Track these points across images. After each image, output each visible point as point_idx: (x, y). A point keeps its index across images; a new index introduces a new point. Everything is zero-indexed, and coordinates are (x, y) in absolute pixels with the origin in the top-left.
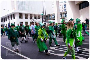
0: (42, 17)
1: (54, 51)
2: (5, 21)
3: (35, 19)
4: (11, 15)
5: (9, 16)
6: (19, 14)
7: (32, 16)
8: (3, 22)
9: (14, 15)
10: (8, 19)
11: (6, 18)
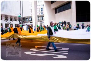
0: (20, 19)
1: (35, 52)
3: (11, 21)
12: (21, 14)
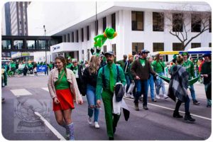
4: (104, 19)
6: (133, 12)
7: (181, 21)
8: (78, 42)
9: (113, 16)
11: (88, 27)
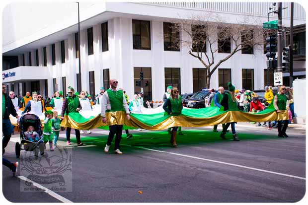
0: (273, 41)
2: (58, 63)
3: (224, 55)
4: (90, 31)
5: (77, 35)
10: (71, 52)
12: (279, 13)
